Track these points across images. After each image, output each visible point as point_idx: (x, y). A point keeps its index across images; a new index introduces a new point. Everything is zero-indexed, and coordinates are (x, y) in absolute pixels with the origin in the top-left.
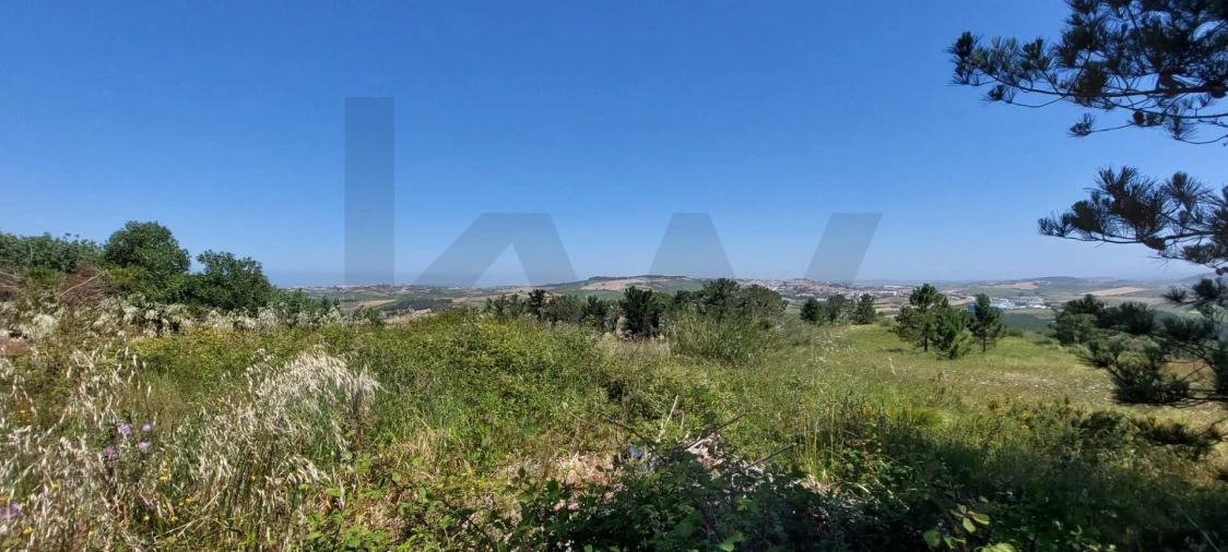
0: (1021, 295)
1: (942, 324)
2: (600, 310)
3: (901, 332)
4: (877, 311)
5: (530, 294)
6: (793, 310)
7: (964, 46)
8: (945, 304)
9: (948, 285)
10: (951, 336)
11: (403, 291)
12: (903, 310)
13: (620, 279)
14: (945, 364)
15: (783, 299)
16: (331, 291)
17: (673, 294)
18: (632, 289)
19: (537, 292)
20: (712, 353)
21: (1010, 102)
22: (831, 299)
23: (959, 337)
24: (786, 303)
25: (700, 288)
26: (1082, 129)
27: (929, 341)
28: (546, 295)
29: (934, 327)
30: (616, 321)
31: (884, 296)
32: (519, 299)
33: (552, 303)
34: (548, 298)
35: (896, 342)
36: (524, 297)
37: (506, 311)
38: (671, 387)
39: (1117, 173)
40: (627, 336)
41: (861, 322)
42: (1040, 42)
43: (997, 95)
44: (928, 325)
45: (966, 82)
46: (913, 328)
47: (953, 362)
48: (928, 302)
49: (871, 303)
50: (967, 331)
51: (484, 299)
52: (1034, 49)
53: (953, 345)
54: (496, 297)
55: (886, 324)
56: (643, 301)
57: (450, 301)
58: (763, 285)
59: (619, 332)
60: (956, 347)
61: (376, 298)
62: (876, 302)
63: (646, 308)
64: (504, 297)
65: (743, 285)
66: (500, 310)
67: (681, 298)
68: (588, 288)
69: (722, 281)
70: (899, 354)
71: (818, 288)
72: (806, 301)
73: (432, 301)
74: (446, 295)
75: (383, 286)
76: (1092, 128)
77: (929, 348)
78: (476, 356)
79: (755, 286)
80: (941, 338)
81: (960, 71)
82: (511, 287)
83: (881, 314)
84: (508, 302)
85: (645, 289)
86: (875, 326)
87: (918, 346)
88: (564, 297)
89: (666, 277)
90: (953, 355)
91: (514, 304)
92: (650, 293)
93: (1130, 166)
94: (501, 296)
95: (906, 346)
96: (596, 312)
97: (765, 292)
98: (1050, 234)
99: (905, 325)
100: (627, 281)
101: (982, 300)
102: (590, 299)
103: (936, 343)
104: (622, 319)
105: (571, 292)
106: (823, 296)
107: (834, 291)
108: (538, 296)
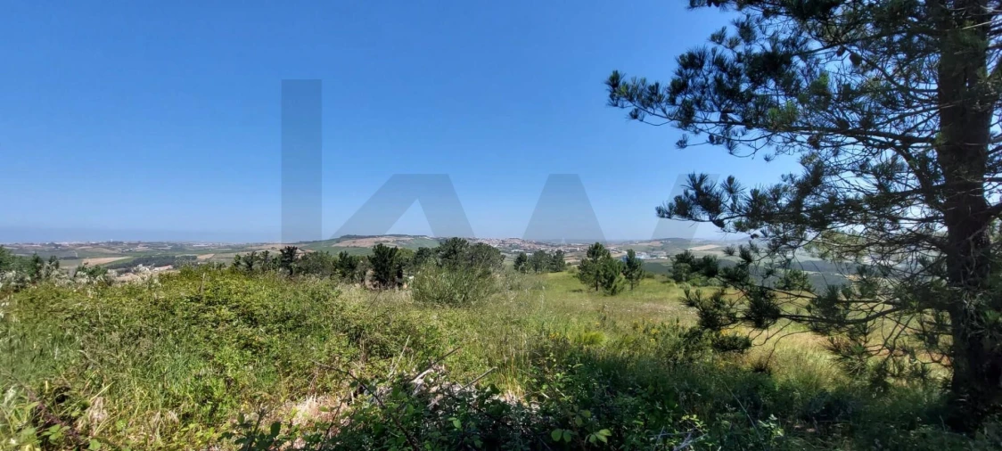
0: (653, 250)
1: (606, 271)
2: (350, 265)
3: (582, 278)
4: (567, 262)
5: (281, 251)
6: (509, 262)
7: (614, 81)
8: (609, 257)
9: (611, 243)
10: (612, 279)
11: (140, 248)
12: (583, 261)
13: (370, 237)
14: (609, 299)
15: (502, 254)
16: (46, 248)
17: (415, 250)
18: (380, 246)
19: (289, 249)
20: (445, 299)
21: (642, 121)
22: (536, 254)
23: (617, 279)
24: (504, 257)
25: (437, 245)
26: (682, 144)
27: (599, 283)
28: (298, 251)
29: (602, 273)
30: (365, 274)
31: (571, 251)
32: (270, 255)
33: (304, 258)
34: (300, 254)
35: (578, 284)
36: (275, 253)
37: (256, 266)
38: (406, 328)
39: (698, 177)
40: (375, 286)
41: (556, 270)
42: (657, 85)
43: (634, 116)
44: (598, 272)
45: (616, 105)
46: (589, 274)
47: (613, 297)
48: (598, 255)
49: (562, 257)
50: (621, 275)
51: (233, 255)
52: (654, 89)
53: (613, 285)
54: (246, 253)
55: (572, 272)
56: (390, 256)
57: (195, 258)
58: (487, 243)
59: (367, 283)
60: (615, 287)
61: (107, 255)
62: (566, 255)
63: (392, 262)
64: (254, 253)
65: (472, 243)
66: (250, 265)
67: (422, 254)
68: (341, 245)
69: (455, 239)
70: (580, 293)
71: (527, 245)
72: (518, 255)
73: (173, 258)
74: (190, 252)
75: (116, 243)
76: (688, 143)
77: (599, 288)
78: (215, 311)
79: (481, 244)
80: (606, 281)
81: (612, 96)
82: (262, 244)
83: (569, 264)
84: (258, 258)
85: (391, 245)
86: (565, 273)
87: (592, 287)
88: (316, 254)
89: (409, 236)
90: (613, 293)
91: (265, 260)
92: (396, 249)
93: (704, 173)
94: (250, 253)
95: (584, 287)
96: (347, 267)
97: (488, 248)
98: (663, 217)
99: (585, 273)
100: (375, 239)
101: (631, 253)
102: (341, 255)
103: (603, 284)
104: (370, 272)
105: (323, 248)
106: (530, 251)
107: (538, 247)
108: (289, 253)
